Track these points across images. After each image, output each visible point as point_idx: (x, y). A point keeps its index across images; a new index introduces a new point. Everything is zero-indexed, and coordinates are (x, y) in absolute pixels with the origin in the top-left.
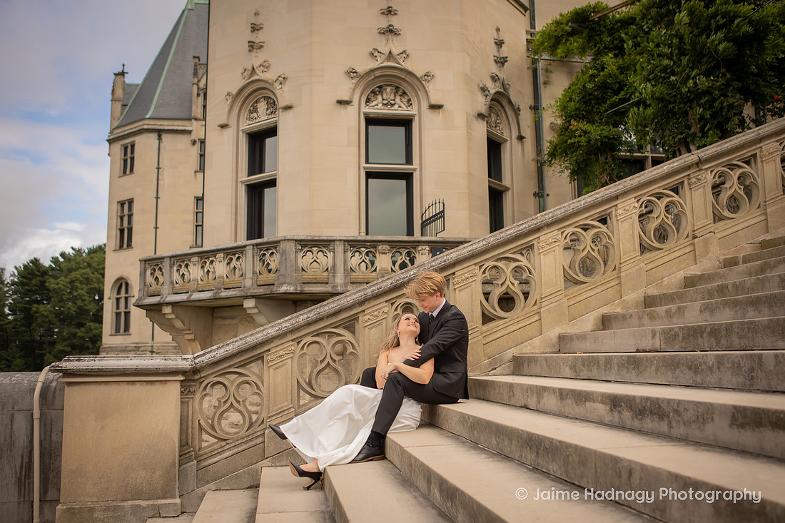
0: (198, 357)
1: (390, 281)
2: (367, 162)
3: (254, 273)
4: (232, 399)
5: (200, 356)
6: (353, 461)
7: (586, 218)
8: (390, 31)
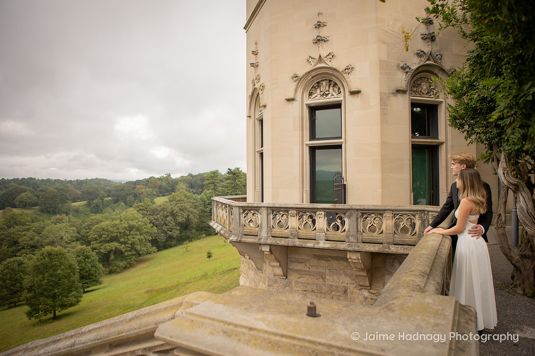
8: (319, 40)
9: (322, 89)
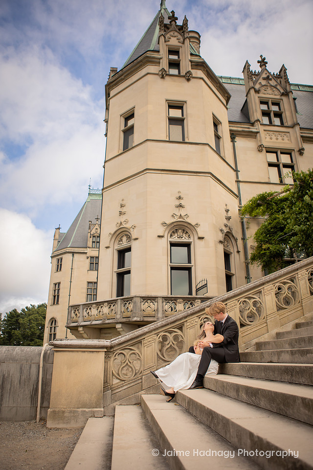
0: (112, 341)
1: (198, 308)
2: (171, 263)
3: (121, 312)
4: (127, 361)
5: (114, 340)
6: (190, 389)
7: (284, 279)
8: (180, 206)
9: (178, 234)
